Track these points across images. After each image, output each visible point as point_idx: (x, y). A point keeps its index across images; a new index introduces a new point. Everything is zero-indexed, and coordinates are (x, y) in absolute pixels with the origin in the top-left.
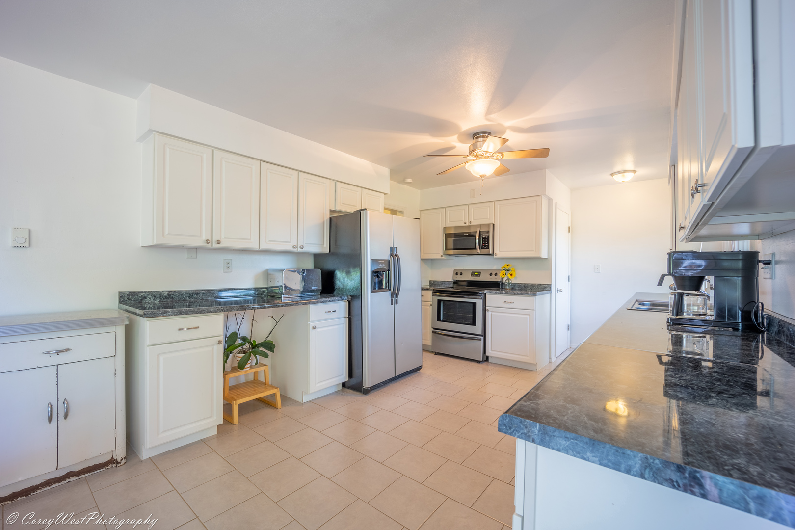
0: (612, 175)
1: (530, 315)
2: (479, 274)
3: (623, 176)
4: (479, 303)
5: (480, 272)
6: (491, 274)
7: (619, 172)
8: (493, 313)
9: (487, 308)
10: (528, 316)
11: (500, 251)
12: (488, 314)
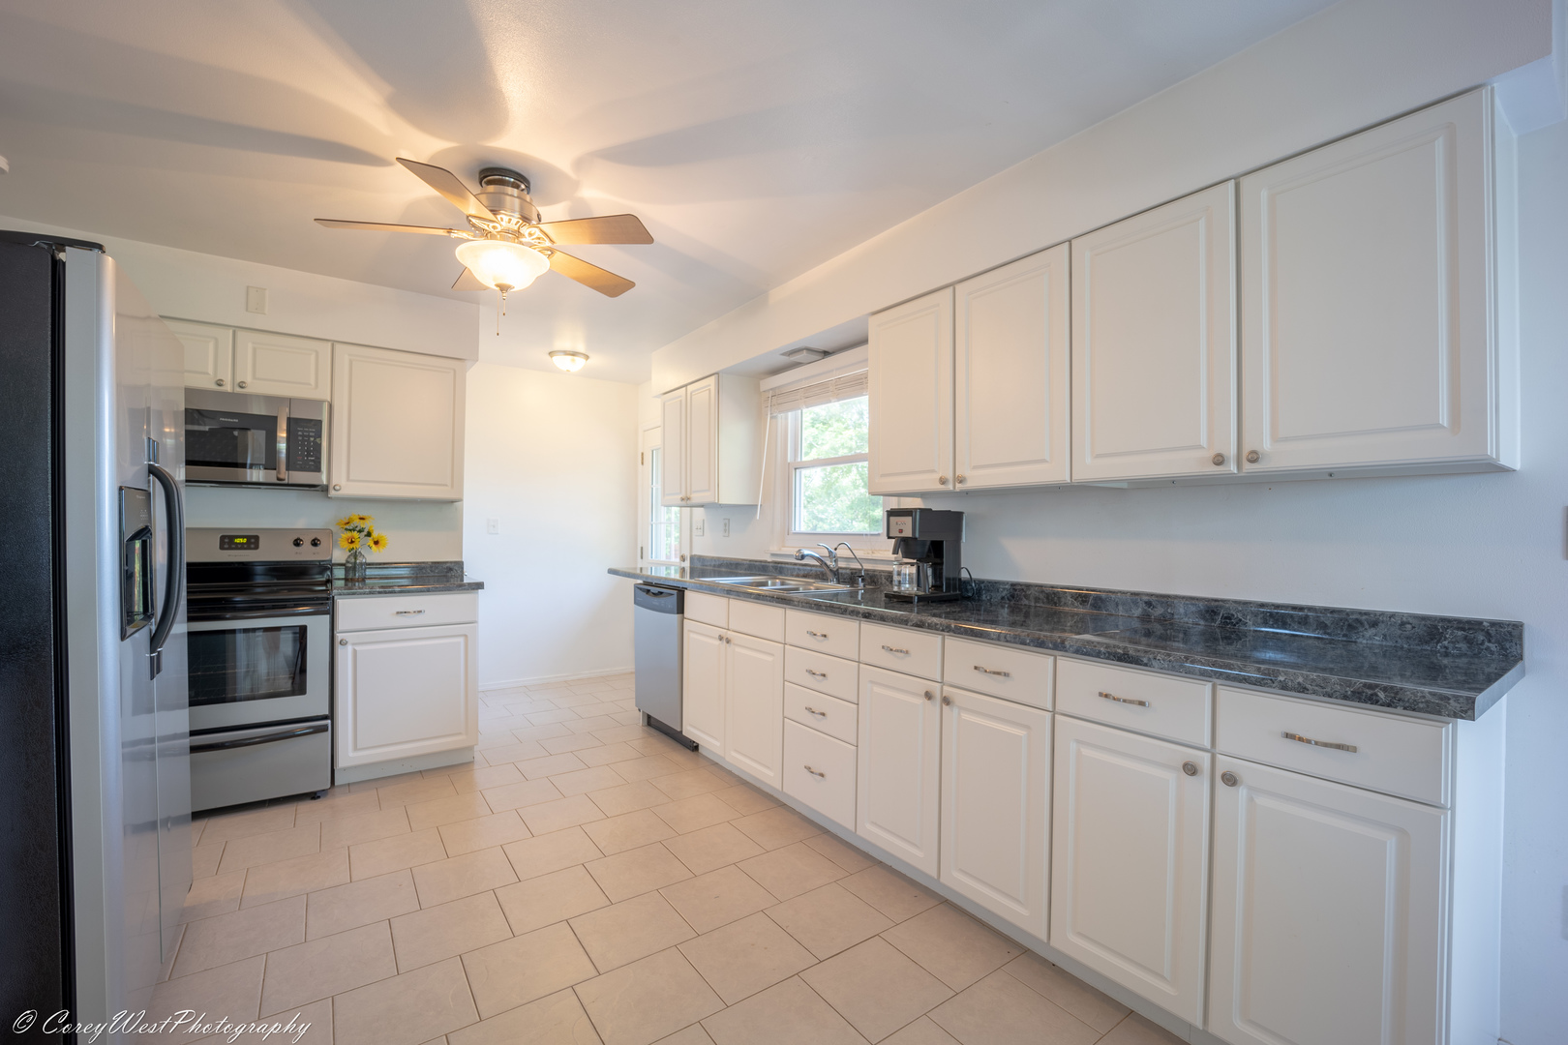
0: (551, 354)
1: (466, 636)
2: (253, 541)
3: (573, 360)
4: (317, 626)
5: (257, 538)
6: (297, 543)
7: (566, 353)
8: (358, 648)
9: (339, 636)
10: (461, 640)
11: (348, 479)
12: (344, 656)
